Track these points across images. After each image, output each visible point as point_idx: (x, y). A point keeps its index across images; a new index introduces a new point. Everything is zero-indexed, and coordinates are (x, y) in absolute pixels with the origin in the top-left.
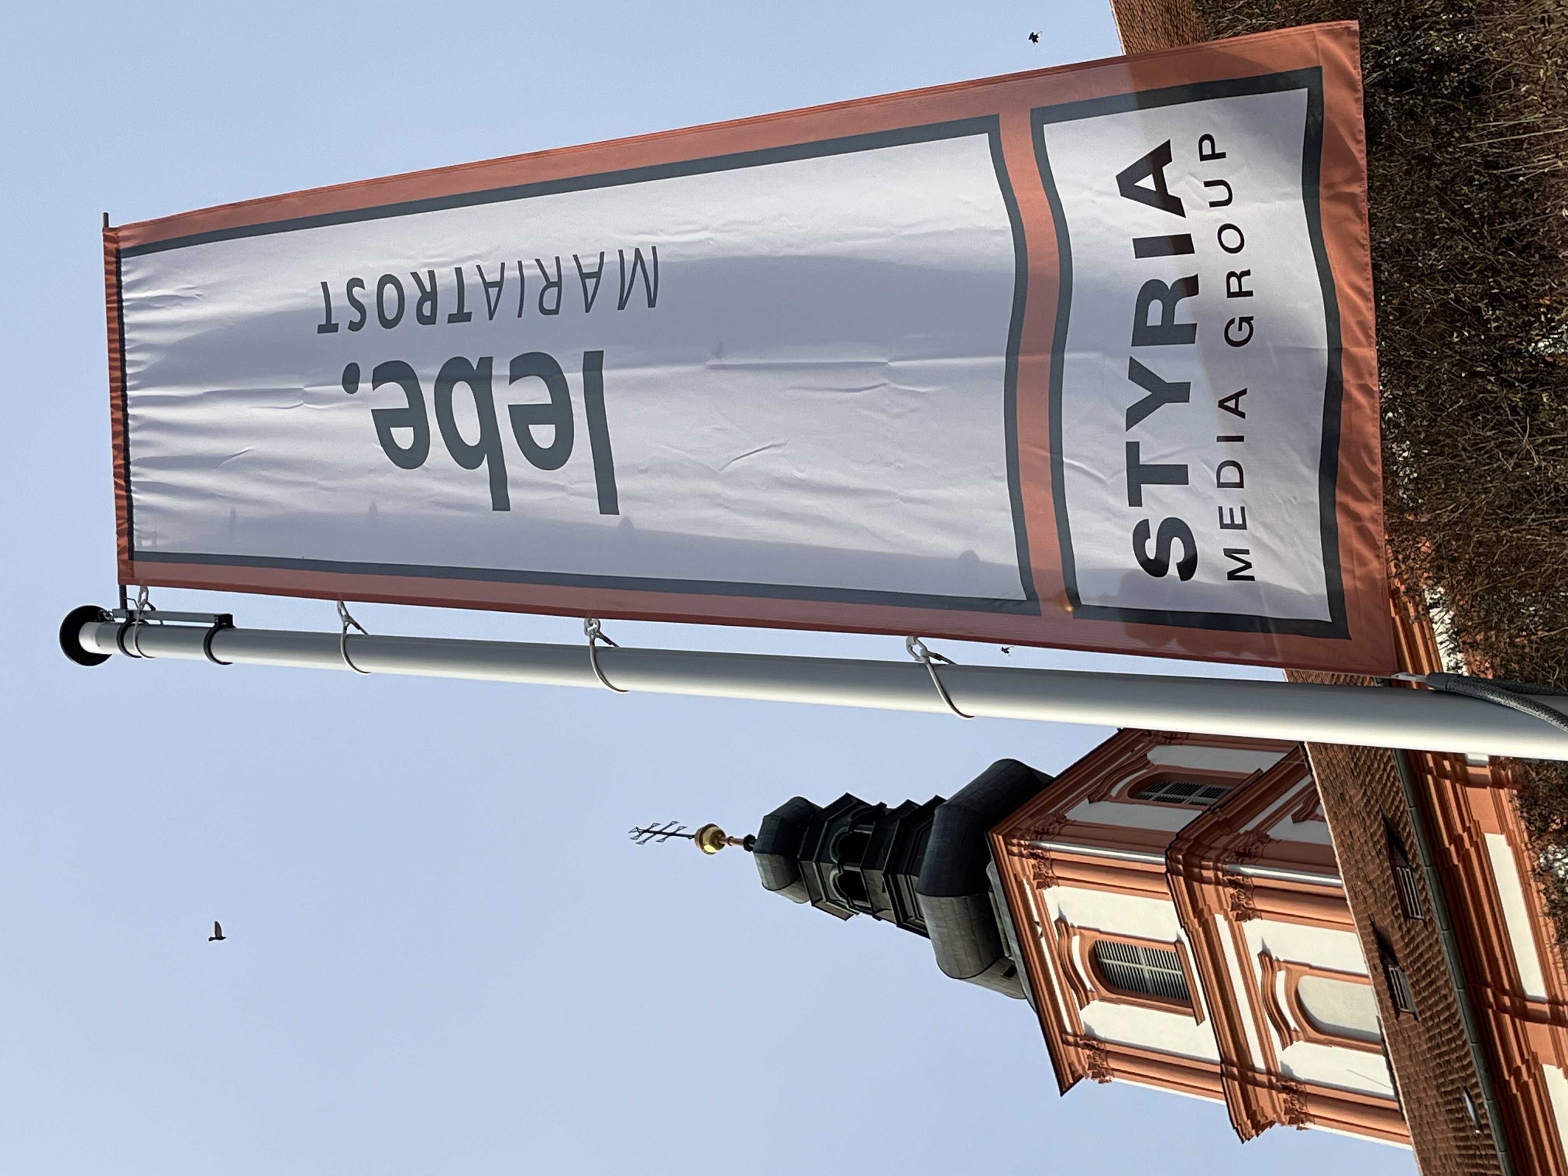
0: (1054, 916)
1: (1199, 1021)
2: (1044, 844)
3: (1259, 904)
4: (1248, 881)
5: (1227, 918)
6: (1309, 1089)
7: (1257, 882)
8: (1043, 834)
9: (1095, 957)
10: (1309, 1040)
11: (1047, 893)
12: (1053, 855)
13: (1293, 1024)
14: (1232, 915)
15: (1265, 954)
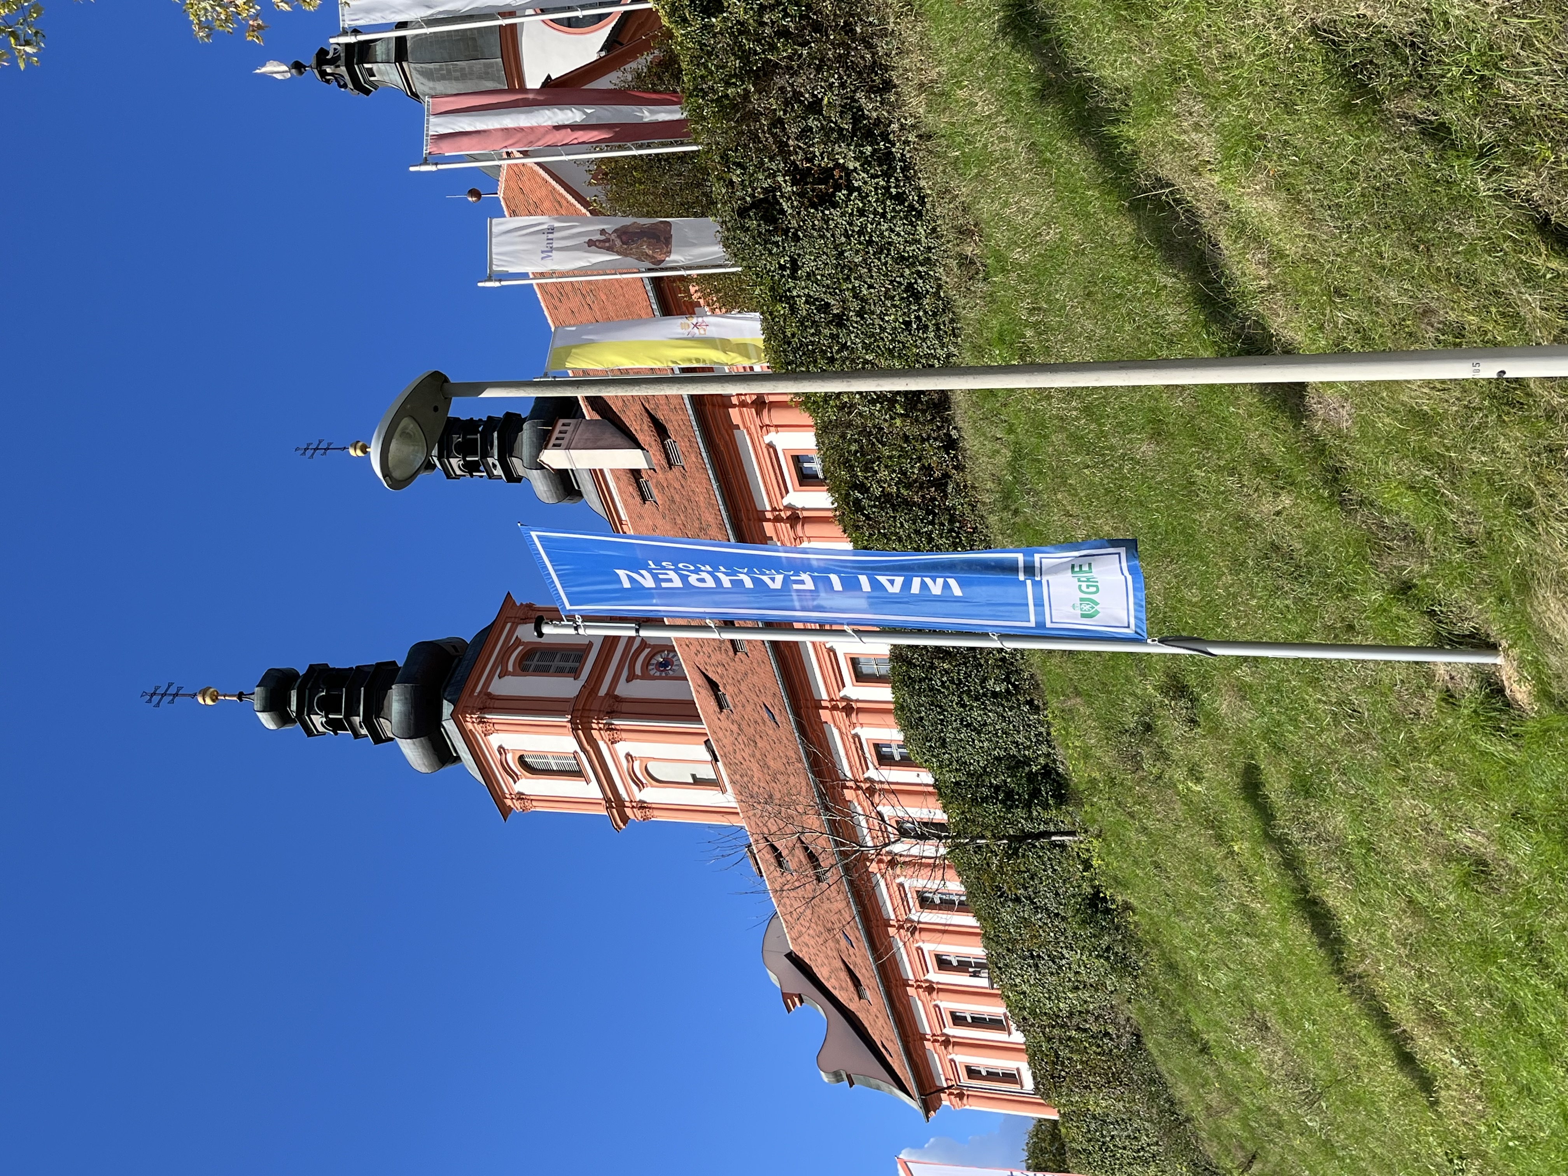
0: (495, 748)
1: (588, 782)
2: (487, 716)
3: (624, 735)
4: (618, 727)
5: (605, 742)
6: (654, 806)
7: (622, 727)
8: (484, 709)
9: (522, 760)
10: (652, 786)
11: (490, 738)
12: (494, 721)
13: (644, 781)
14: (609, 743)
15: (628, 755)
